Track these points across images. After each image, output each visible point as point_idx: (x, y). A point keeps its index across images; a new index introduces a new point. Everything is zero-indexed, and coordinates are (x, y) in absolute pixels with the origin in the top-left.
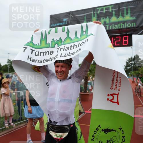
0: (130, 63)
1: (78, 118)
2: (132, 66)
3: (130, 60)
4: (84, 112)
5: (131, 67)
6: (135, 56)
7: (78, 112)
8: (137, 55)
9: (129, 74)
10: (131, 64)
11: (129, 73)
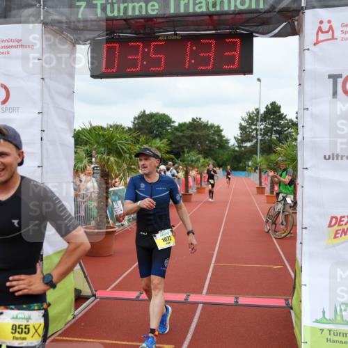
0: (253, 127)
1: (70, 317)
2: (260, 137)
3: (252, 119)
4: (94, 295)
5: (255, 141)
6: (267, 108)
7: (72, 296)
8: (273, 104)
9: (250, 163)
10: (255, 132)
11: (249, 160)
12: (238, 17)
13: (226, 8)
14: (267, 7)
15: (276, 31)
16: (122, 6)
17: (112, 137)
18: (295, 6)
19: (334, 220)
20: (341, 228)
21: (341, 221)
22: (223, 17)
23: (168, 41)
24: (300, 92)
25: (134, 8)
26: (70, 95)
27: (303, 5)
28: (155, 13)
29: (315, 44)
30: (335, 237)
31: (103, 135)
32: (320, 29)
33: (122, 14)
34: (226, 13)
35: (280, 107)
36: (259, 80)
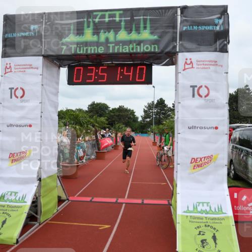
1: (55, 211)
4: (68, 199)
7: (56, 200)
12: (145, 55)
13: (139, 51)
14: (159, 51)
15: (164, 63)
16: (85, 48)
17: (77, 116)
18: (173, 51)
19: (193, 160)
20: (197, 164)
21: (197, 160)
22: (137, 55)
23: (108, 66)
24: (176, 94)
25: (91, 49)
26: (56, 94)
27: (178, 50)
28: (102, 52)
29: (184, 70)
30: (194, 169)
31: (73, 115)
32: (186, 63)
33: (85, 52)
34: (139, 53)
35: (164, 101)
36: (154, 87)
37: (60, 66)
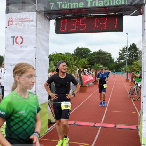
0: (125, 54)
1: (47, 131)
2: (127, 58)
3: (124, 50)
5: (125, 59)
6: (131, 45)
7: (47, 122)
8: (133, 44)
9: (123, 69)
10: (125, 56)
11: (123, 67)
12: (116, 8)
13: (111, 4)
15: (133, 13)
16: (69, 4)
17: (65, 58)
22: (110, 8)
23: (87, 18)
24: (143, 39)
25: (73, 5)
26: (48, 40)
27: (144, 2)
28: (82, 7)
31: (61, 57)
33: (68, 7)
34: (112, 7)
36: (127, 34)
37: (50, 19)
